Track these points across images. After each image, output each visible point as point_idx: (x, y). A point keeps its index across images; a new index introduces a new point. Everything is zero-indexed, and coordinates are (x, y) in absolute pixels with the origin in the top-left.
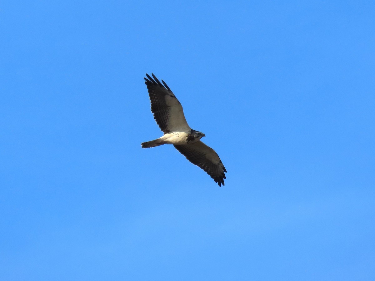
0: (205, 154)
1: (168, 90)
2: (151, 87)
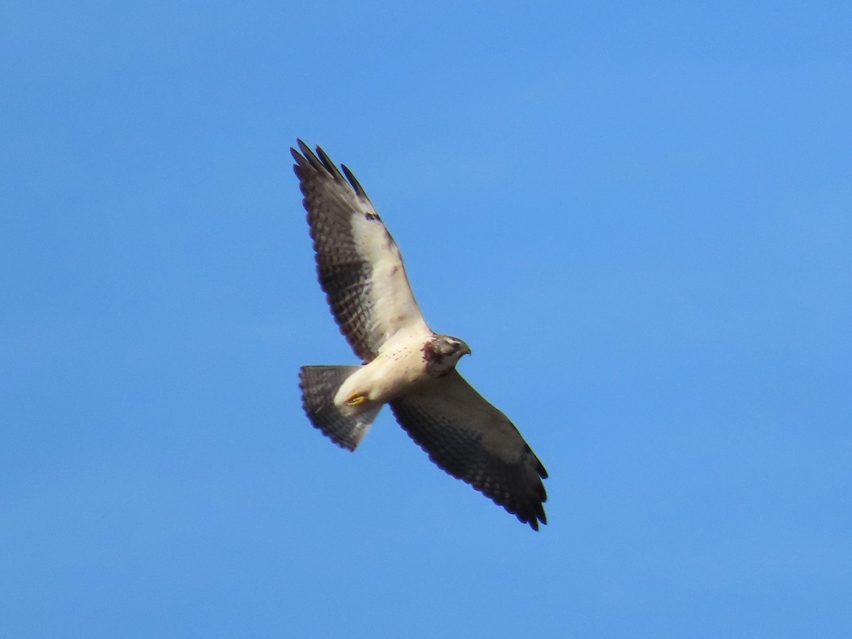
0: (479, 438)
1: (358, 193)
2: (311, 184)
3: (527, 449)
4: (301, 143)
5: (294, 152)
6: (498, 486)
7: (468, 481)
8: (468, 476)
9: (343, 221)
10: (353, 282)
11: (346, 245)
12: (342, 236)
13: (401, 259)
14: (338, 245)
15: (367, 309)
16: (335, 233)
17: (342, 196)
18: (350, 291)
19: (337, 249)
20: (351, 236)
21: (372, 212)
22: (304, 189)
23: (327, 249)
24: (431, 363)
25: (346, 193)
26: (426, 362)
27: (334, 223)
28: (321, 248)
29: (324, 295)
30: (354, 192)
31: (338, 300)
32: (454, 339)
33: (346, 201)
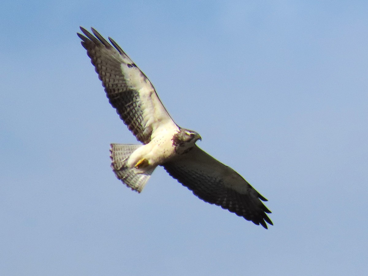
1: (121, 53)
2: (93, 51)
3: (250, 186)
4: (82, 29)
5: (79, 35)
6: (237, 206)
7: (218, 204)
8: (218, 202)
9: (116, 69)
10: (130, 102)
11: (121, 82)
12: (118, 77)
13: (153, 87)
14: (116, 82)
15: (141, 115)
16: (113, 76)
17: (113, 56)
18: (129, 106)
19: (117, 85)
20: (123, 76)
21: (130, 63)
22: (90, 54)
23: (111, 85)
24: (177, 147)
25: (114, 54)
26: (174, 146)
27: (111, 71)
28: (107, 85)
29: (115, 110)
30: (118, 53)
31: (124, 112)
32: (190, 132)
33: (115, 58)
